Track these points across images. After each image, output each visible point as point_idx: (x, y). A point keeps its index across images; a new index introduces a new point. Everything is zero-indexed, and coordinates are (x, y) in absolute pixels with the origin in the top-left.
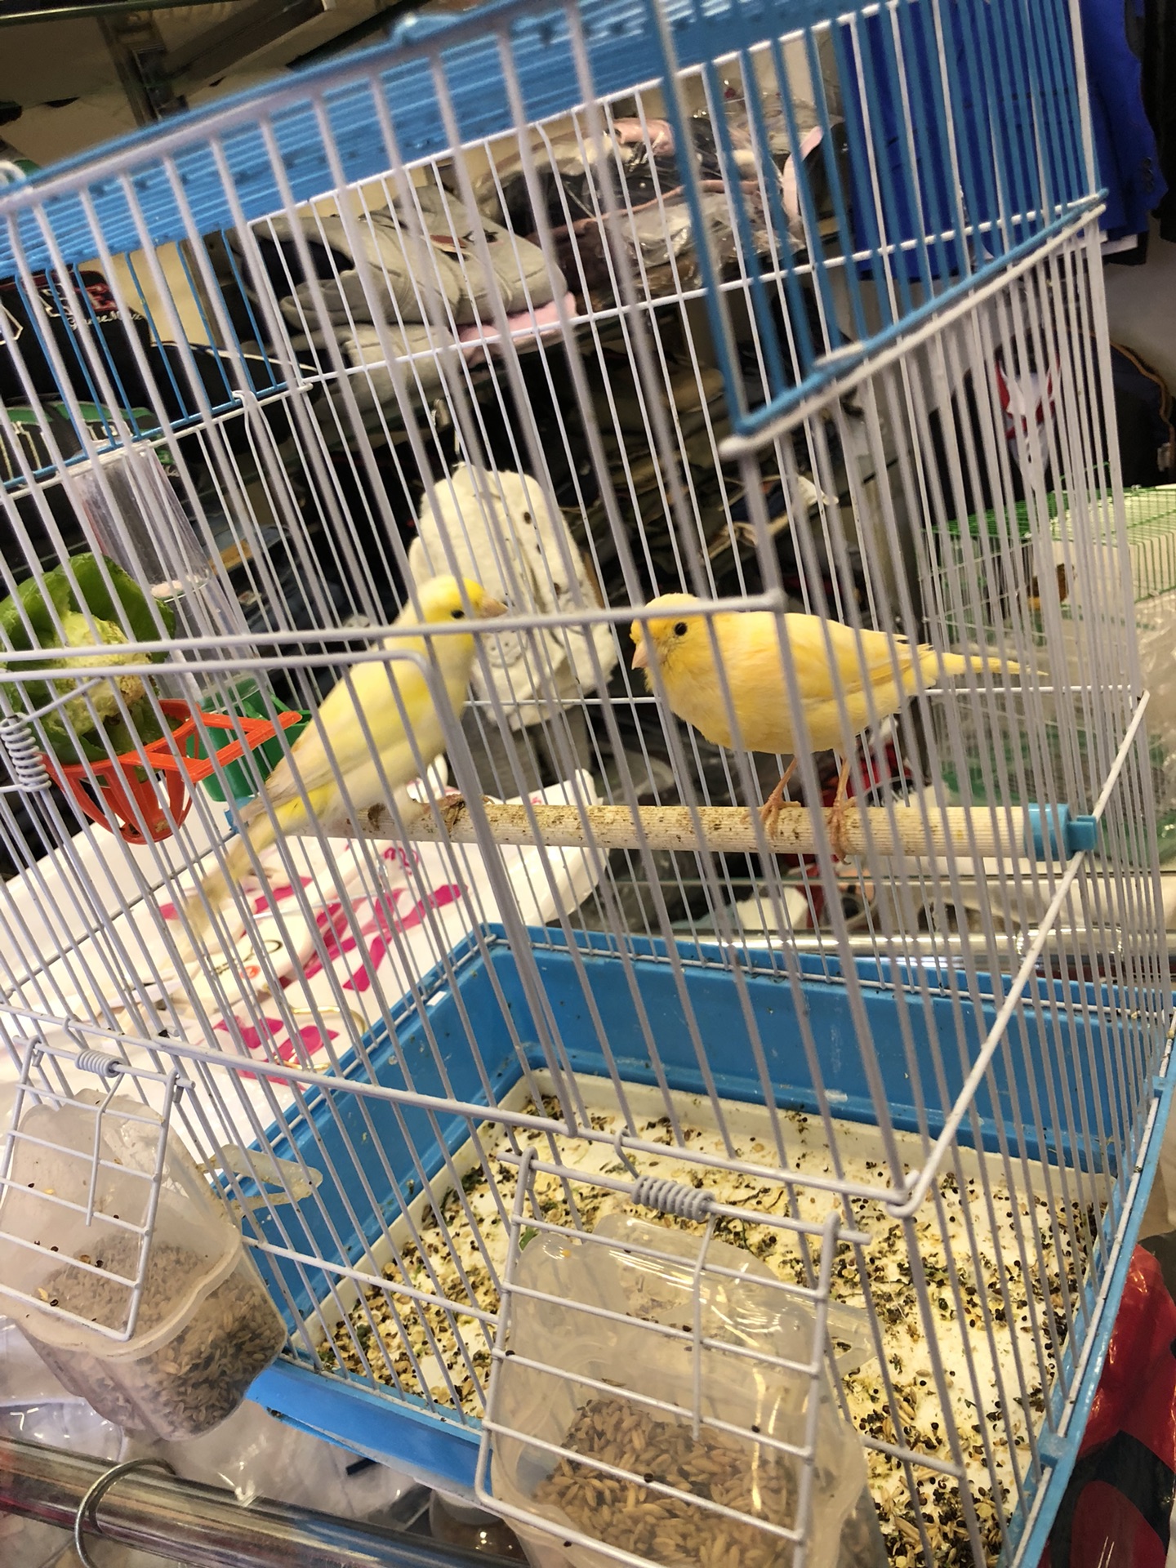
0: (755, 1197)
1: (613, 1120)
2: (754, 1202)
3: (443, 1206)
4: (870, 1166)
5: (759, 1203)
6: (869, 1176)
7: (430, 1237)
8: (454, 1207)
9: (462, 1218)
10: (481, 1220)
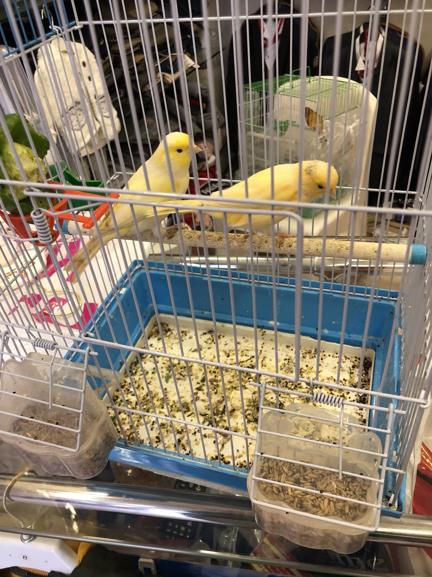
0: (250, 359)
1: (189, 332)
2: (250, 361)
3: (131, 368)
4: (288, 347)
5: (252, 361)
6: (288, 351)
7: (128, 380)
8: (135, 368)
9: (139, 372)
10: (147, 373)
